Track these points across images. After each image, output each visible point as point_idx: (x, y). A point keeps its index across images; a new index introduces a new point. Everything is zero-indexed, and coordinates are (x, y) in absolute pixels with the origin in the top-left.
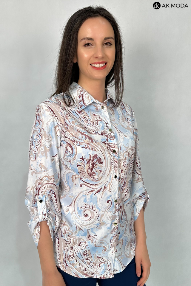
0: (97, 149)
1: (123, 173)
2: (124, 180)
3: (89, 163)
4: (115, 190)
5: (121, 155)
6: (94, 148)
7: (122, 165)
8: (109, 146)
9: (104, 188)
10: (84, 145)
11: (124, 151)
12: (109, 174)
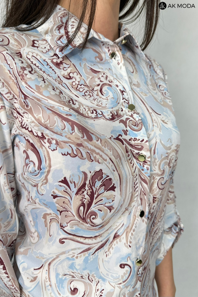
0: (101, 156)
1: (155, 203)
2: (154, 216)
3: (81, 192)
4: (139, 240)
5: (156, 165)
6: (95, 155)
7: (155, 185)
8: (131, 145)
9: (114, 237)
10: (67, 150)
11: (163, 157)
12: (126, 209)
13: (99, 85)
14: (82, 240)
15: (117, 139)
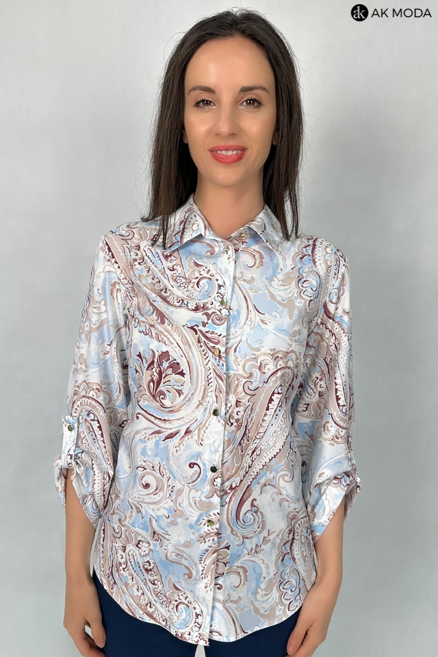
0: (168, 339)
1: (241, 409)
2: (244, 425)
3: (150, 368)
4: (214, 442)
5: (239, 365)
6: (162, 337)
7: (241, 388)
8: (206, 337)
9: (186, 432)
11: (247, 358)
12: (201, 404)
13: (197, 278)
14: (152, 419)
15: (192, 328)
